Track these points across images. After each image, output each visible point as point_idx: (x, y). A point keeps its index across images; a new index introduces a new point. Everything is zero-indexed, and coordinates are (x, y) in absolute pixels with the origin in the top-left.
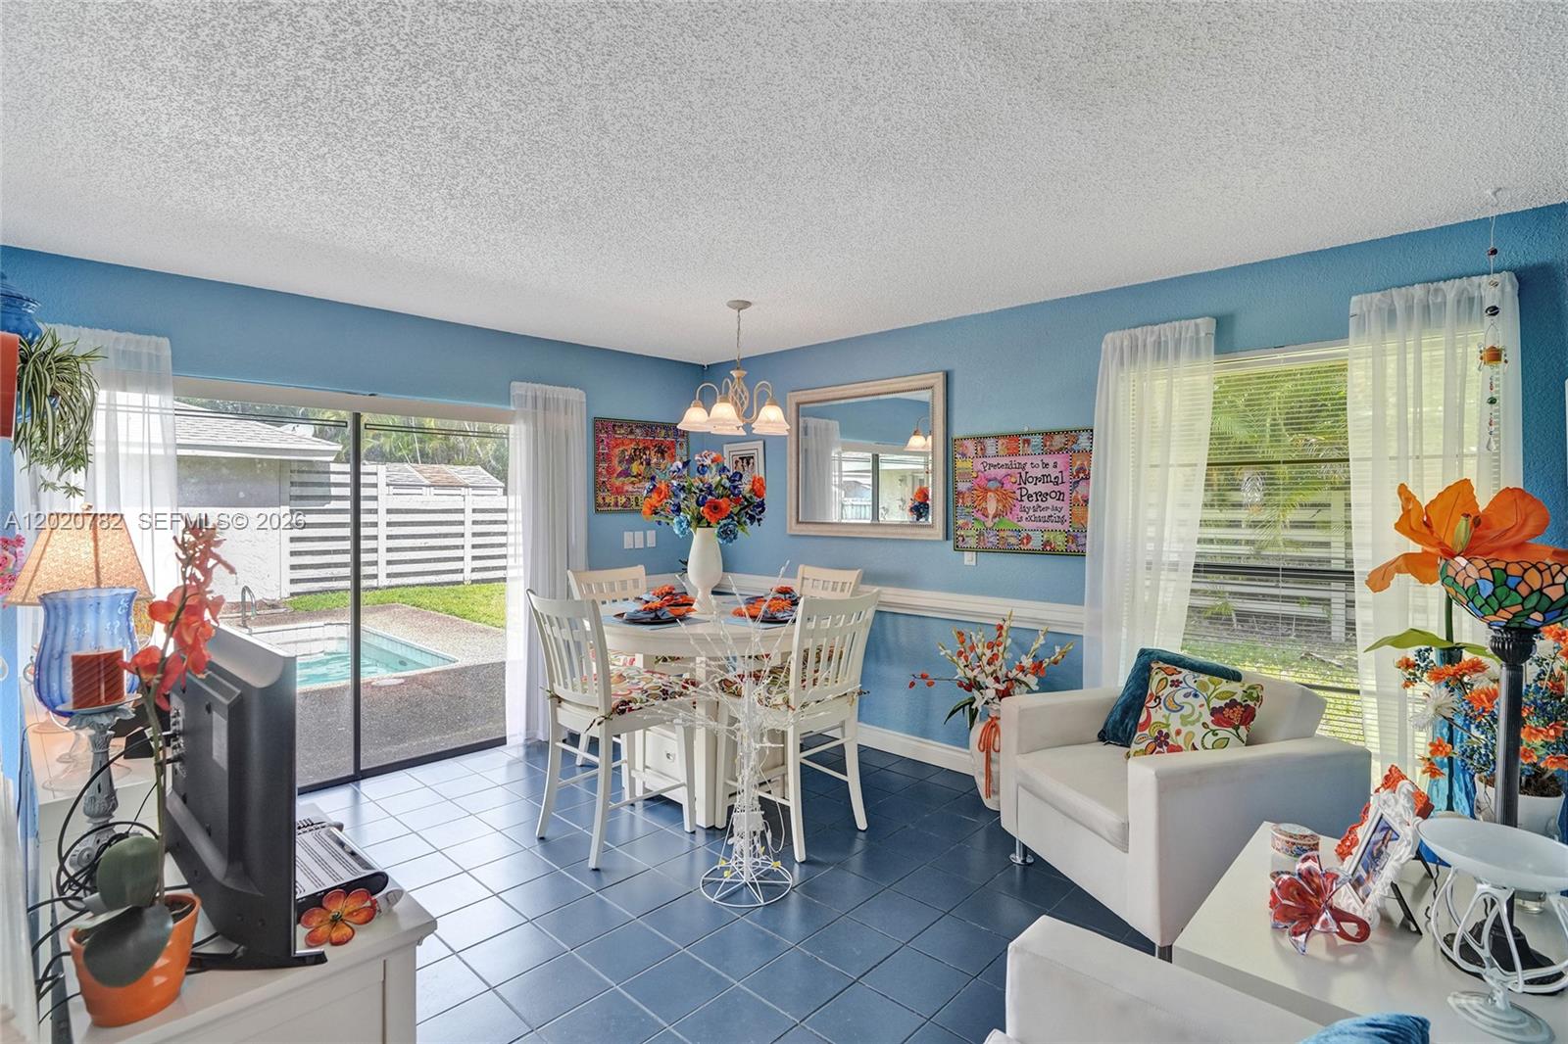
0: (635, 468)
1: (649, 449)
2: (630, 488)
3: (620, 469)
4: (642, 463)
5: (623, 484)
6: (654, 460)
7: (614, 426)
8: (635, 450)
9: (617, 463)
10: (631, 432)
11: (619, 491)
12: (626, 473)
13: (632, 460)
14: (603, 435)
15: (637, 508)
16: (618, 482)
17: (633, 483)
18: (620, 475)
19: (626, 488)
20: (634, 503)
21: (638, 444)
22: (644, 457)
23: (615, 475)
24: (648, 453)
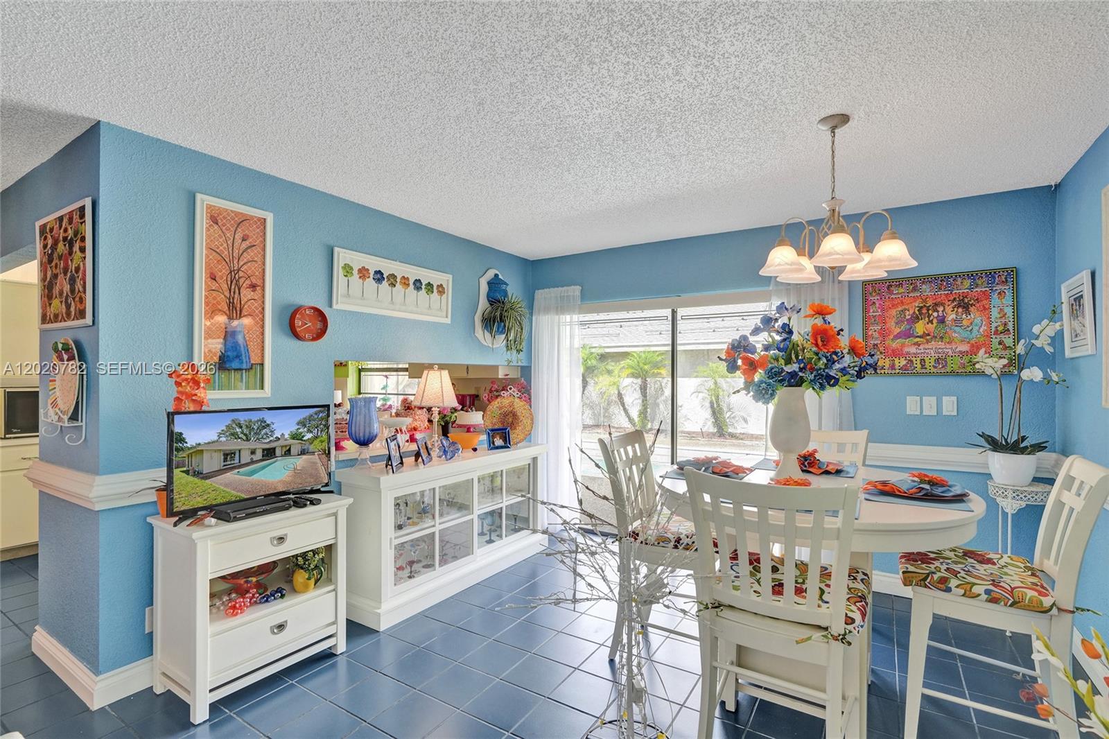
0: (920, 328)
1: (943, 304)
2: (913, 350)
3: (897, 330)
4: (931, 322)
5: (903, 345)
6: (951, 316)
7: (890, 286)
8: (921, 308)
9: (893, 323)
10: (915, 289)
11: (896, 353)
12: (908, 334)
13: (915, 319)
14: (875, 298)
15: (924, 371)
16: (895, 344)
17: (918, 344)
18: (898, 336)
19: (906, 350)
20: (919, 366)
21: (925, 301)
22: (935, 314)
23: (891, 337)
24: (941, 309)
